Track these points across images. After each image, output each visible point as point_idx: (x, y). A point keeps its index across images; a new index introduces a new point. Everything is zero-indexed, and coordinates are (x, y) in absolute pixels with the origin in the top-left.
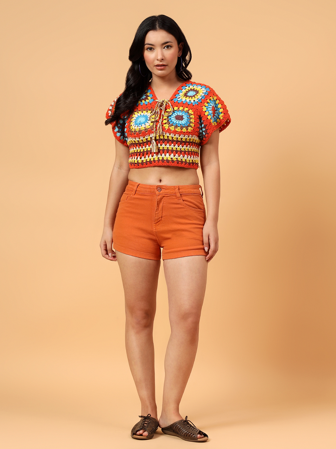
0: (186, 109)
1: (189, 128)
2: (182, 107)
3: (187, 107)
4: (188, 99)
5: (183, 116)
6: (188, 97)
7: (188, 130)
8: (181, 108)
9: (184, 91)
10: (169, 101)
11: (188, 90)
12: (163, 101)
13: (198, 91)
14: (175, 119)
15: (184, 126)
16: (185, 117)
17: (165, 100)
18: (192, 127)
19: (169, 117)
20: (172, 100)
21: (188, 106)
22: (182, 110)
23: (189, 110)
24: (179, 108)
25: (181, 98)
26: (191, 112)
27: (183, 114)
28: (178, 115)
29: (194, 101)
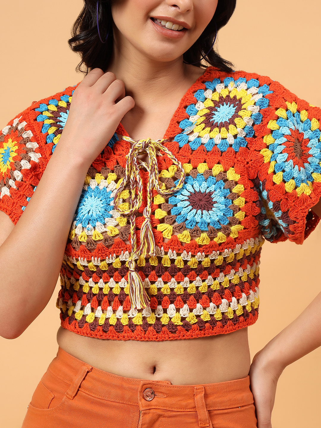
0: (217, 169)
1: (234, 228)
2: (205, 162)
3: (219, 163)
4: (217, 136)
5: (210, 193)
6: (216, 129)
7: (231, 236)
8: (202, 168)
9: (202, 108)
10: (163, 143)
11: (212, 105)
12: (146, 146)
13: (240, 100)
14: (190, 207)
16: (218, 197)
17: (153, 142)
18: (240, 223)
19: (172, 200)
20: (171, 139)
21: (220, 158)
22: (206, 172)
23: (225, 172)
24: (195, 168)
25: (196, 134)
26: (232, 175)
27: (212, 188)
28: (197, 190)
29: (235, 136)
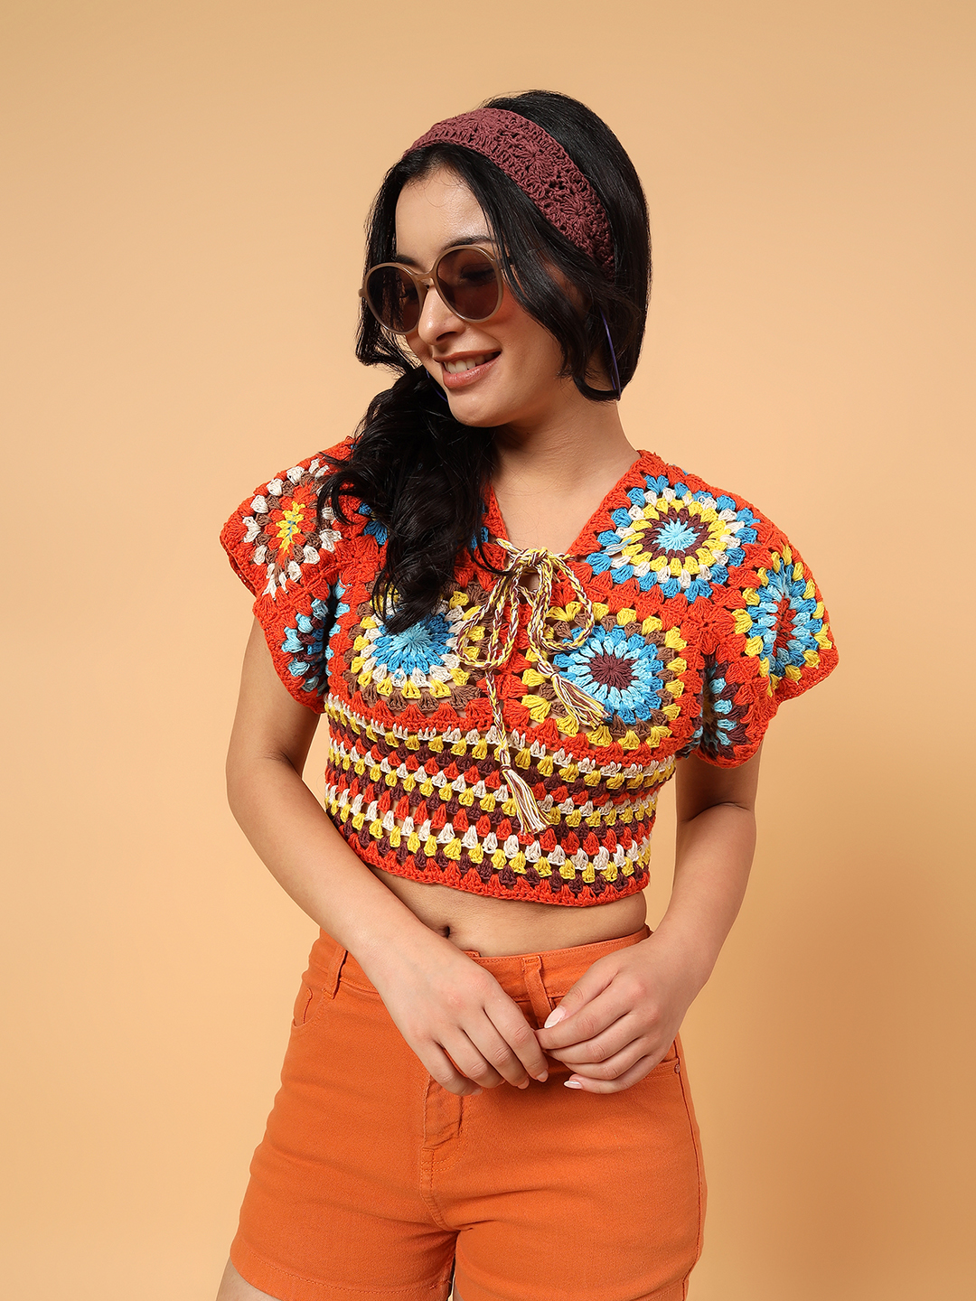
0: (651, 624)
1: (656, 730)
2: (633, 608)
3: (657, 615)
4: (662, 569)
5: (631, 661)
6: (663, 559)
7: (648, 742)
8: (626, 616)
9: (639, 517)
10: (566, 561)
11: (656, 516)
12: (539, 560)
13: (707, 525)
14: (590, 677)
15: (629, 719)
16: (642, 670)
17: (551, 555)
18: (667, 724)
19: (560, 660)
20: (580, 558)
21: (661, 608)
22: (630, 625)
23: (664, 631)
24: (613, 613)
25: (626, 557)
26: (674, 639)
27: (636, 653)
28: (609, 652)
29: (694, 577)
